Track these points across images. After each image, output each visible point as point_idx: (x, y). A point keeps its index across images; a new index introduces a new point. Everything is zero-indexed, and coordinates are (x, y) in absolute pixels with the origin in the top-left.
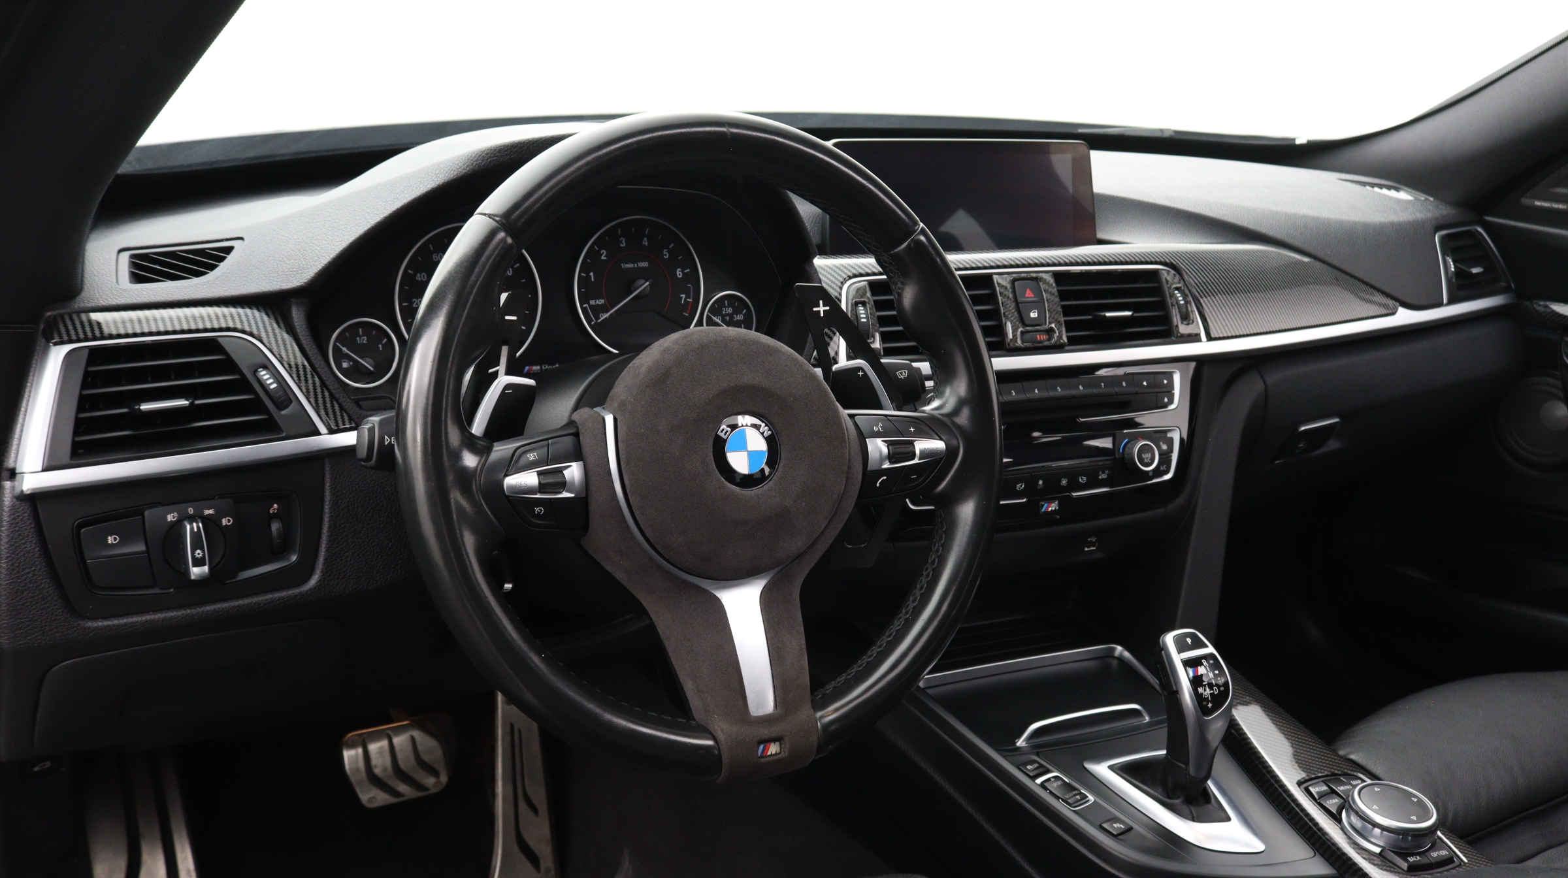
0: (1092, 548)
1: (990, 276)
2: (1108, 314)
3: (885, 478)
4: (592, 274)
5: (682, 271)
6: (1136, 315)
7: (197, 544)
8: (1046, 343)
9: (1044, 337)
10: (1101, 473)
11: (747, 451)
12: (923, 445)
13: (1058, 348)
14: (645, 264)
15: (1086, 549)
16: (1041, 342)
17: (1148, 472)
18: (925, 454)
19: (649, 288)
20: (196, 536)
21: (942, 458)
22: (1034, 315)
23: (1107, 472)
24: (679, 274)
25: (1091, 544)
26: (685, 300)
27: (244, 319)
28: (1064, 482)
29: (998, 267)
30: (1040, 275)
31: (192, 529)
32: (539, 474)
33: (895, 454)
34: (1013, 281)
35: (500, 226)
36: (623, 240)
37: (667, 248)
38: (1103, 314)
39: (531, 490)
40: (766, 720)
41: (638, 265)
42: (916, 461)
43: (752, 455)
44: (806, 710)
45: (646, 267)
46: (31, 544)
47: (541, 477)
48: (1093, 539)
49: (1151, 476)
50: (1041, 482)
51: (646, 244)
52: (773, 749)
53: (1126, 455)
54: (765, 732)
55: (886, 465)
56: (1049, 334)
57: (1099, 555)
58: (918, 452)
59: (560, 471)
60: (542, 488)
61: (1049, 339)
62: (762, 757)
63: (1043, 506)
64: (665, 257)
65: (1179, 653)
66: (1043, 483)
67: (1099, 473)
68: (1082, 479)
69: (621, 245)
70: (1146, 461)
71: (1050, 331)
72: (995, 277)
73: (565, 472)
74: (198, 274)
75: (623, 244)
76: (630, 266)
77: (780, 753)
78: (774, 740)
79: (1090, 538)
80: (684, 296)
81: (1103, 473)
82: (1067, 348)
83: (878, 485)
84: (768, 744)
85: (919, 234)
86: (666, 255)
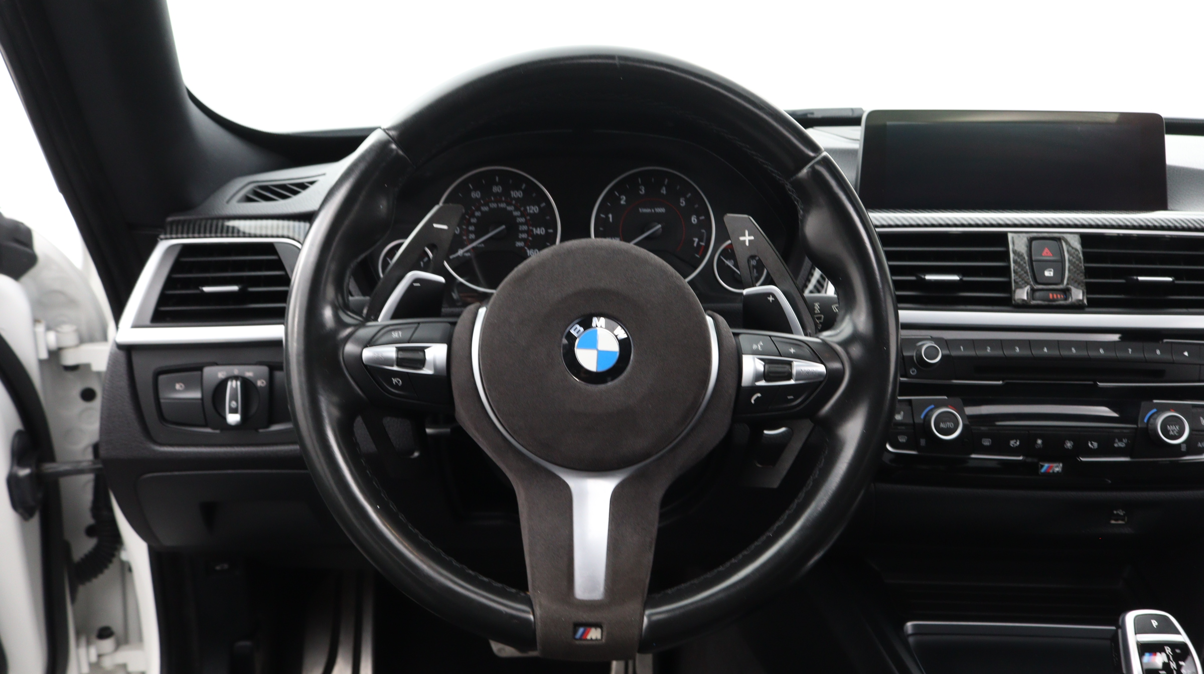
0: (1120, 522)
1: (1004, 235)
2: (1141, 278)
3: (759, 395)
4: (610, 216)
5: (698, 218)
6: (1177, 282)
7: (234, 397)
8: (1062, 302)
9: (1060, 296)
10: (1117, 440)
11: (598, 350)
12: (801, 366)
13: (1077, 308)
14: (661, 210)
15: (1113, 522)
16: (1054, 300)
17: (1179, 445)
18: (800, 376)
19: (661, 230)
20: (234, 391)
21: (821, 382)
22: (1049, 273)
23: (1125, 441)
24: (694, 220)
25: (1118, 517)
26: (698, 243)
27: (297, 230)
28: (1069, 445)
29: (1015, 226)
30: (1065, 235)
31: (232, 386)
32: (399, 350)
33: (769, 372)
34: (1031, 240)
35: (390, 139)
36: (643, 189)
37: (684, 196)
38: (1135, 278)
39: (388, 362)
40: (590, 605)
41: (655, 211)
42: (792, 382)
43: (601, 355)
44: (633, 606)
45: (663, 213)
46: (123, 382)
47: (401, 353)
48: (1121, 513)
49: (1183, 452)
50: (1039, 442)
51: (665, 192)
52: (595, 634)
53: (1149, 425)
54: (585, 617)
55: (762, 383)
56: (1066, 295)
57: (1127, 530)
58: (794, 371)
59: (422, 350)
60: (400, 362)
61: (1066, 299)
62: (580, 639)
63: (1042, 466)
64: (681, 205)
65: (1136, 634)
66: (1043, 443)
67: (1114, 440)
68: (1092, 444)
69: (641, 192)
70: (1171, 433)
71: (1066, 292)
72: (1010, 236)
73: (426, 350)
74: (284, 197)
75: (642, 191)
76: (648, 211)
77: (599, 640)
78: (597, 625)
79: (1116, 510)
80: (696, 240)
81: (1121, 440)
82: (1087, 310)
83: (753, 401)
84: (588, 628)
85: (818, 163)
86: (682, 203)
